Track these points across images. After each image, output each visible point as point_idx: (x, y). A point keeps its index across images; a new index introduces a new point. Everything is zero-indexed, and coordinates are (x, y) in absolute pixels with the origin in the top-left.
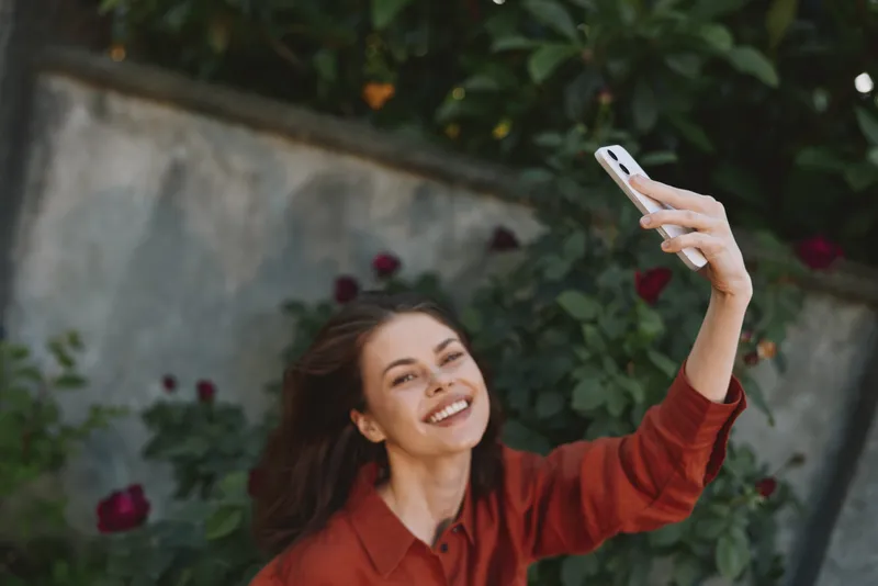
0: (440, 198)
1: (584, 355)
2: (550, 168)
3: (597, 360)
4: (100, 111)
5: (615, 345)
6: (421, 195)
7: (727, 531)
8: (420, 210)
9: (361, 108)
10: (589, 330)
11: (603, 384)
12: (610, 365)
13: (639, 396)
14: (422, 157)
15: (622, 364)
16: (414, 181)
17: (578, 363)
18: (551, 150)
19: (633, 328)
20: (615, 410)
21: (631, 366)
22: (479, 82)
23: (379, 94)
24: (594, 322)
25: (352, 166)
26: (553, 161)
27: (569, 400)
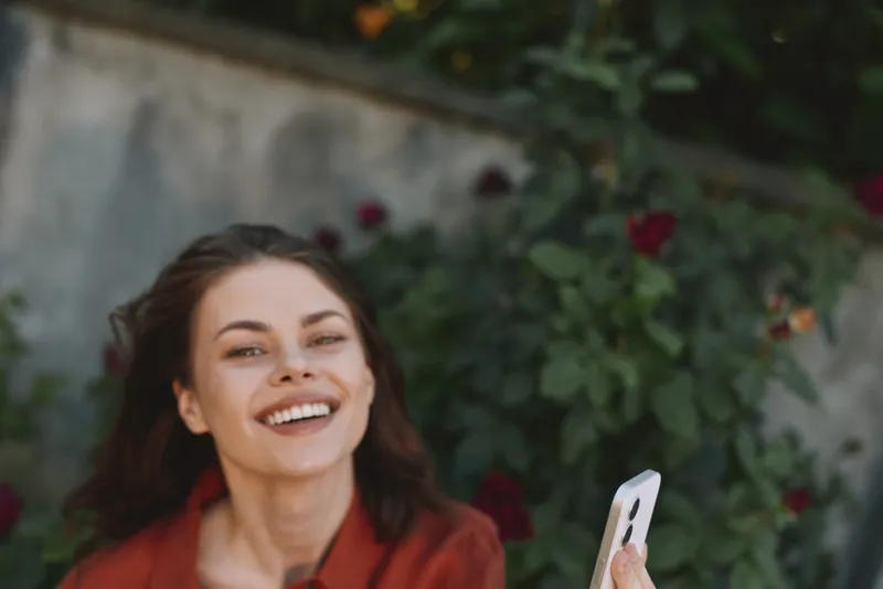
0: (437, 136)
1: (562, 324)
3: (577, 334)
4: (62, 44)
5: (601, 314)
6: (415, 135)
7: (748, 556)
8: (413, 150)
10: (568, 294)
11: (583, 363)
12: (595, 339)
13: (631, 379)
15: (612, 337)
17: (554, 336)
19: (629, 290)
20: (599, 396)
21: (622, 339)
23: (374, 19)
24: (576, 282)
25: (338, 102)
26: (544, 82)
27: (536, 383)
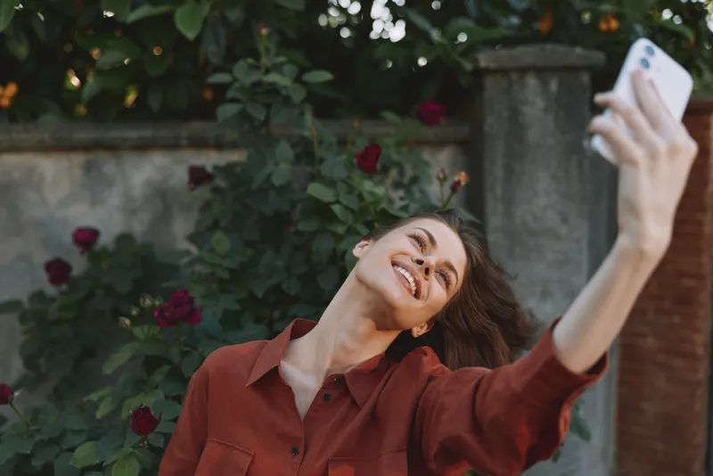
0: (109, 165)
1: (341, 230)
2: (234, 101)
3: (351, 231)
6: (89, 168)
8: (94, 182)
14: (81, 135)
16: (78, 159)
19: (361, 197)
21: (376, 225)
24: (338, 202)
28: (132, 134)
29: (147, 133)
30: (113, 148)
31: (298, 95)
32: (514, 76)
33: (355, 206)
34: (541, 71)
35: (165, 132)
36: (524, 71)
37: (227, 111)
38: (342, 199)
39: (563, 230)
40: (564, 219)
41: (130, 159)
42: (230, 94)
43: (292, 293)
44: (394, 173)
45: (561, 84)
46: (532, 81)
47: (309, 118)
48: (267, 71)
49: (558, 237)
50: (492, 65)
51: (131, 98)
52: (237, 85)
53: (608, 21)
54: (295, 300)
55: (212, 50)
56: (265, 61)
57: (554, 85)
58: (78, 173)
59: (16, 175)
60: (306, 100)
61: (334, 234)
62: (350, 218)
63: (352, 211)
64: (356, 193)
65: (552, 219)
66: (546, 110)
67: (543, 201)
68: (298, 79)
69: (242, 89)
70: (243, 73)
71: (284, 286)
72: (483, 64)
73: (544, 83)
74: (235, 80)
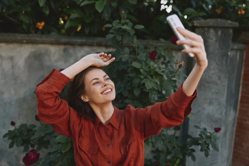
0: (71, 50)
1: (142, 77)
2: (112, 33)
3: (146, 77)
6: (65, 50)
8: (66, 55)
9: (37, 30)
10: (141, 70)
11: (150, 82)
12: (149, 77)
13: (159, 83)
14: (63, 40)
15: (152, 76)
16: (62, 47)
17: (142, 79)
18: (110, 28)
19: (149, 67)
21: (154, 76)
22: (73, 16)
23: (41, 25)
24: (142, 68)
28: (79, 41)
29: (84, 40)
30: (72, 44)
31: (132, 32)
32: (206, 29)
33: (147, 70)
34: (215, 28)
35: (90, 41)
36: (209, 27)
37: (110, 36)
38: (143, 67)
39: (219, 82)
40: (220, 79)
41: (78, 48)
42: (111, 31)
43: (126, 96)
44: (162, 59)
45: (222, 33)
46: (212, 31)
47: (135, 40)
48: (123, 25)
49: (217, 84)
50: (198, 25)
51: (79, 28)
52: (113, 28)
53: (241, 11)
54: (126, 98)
55: (106, 16)
56: (123, 21)
57: (220, 33)
58: (61, 52)
59: (43, 51)
60: (134, 35)
61: (140, 78)
62: (145, 74)
63: (146, 72)
64: (148, 66)
65: (215, 78)
66: (216, 41)
67: (213, 72)
68: (133, 27)
69: (115, 30)
70: (116, 24)
71: (123, 93)
72: (195, 25)
73: (216, 32)
74: (113, 26)
